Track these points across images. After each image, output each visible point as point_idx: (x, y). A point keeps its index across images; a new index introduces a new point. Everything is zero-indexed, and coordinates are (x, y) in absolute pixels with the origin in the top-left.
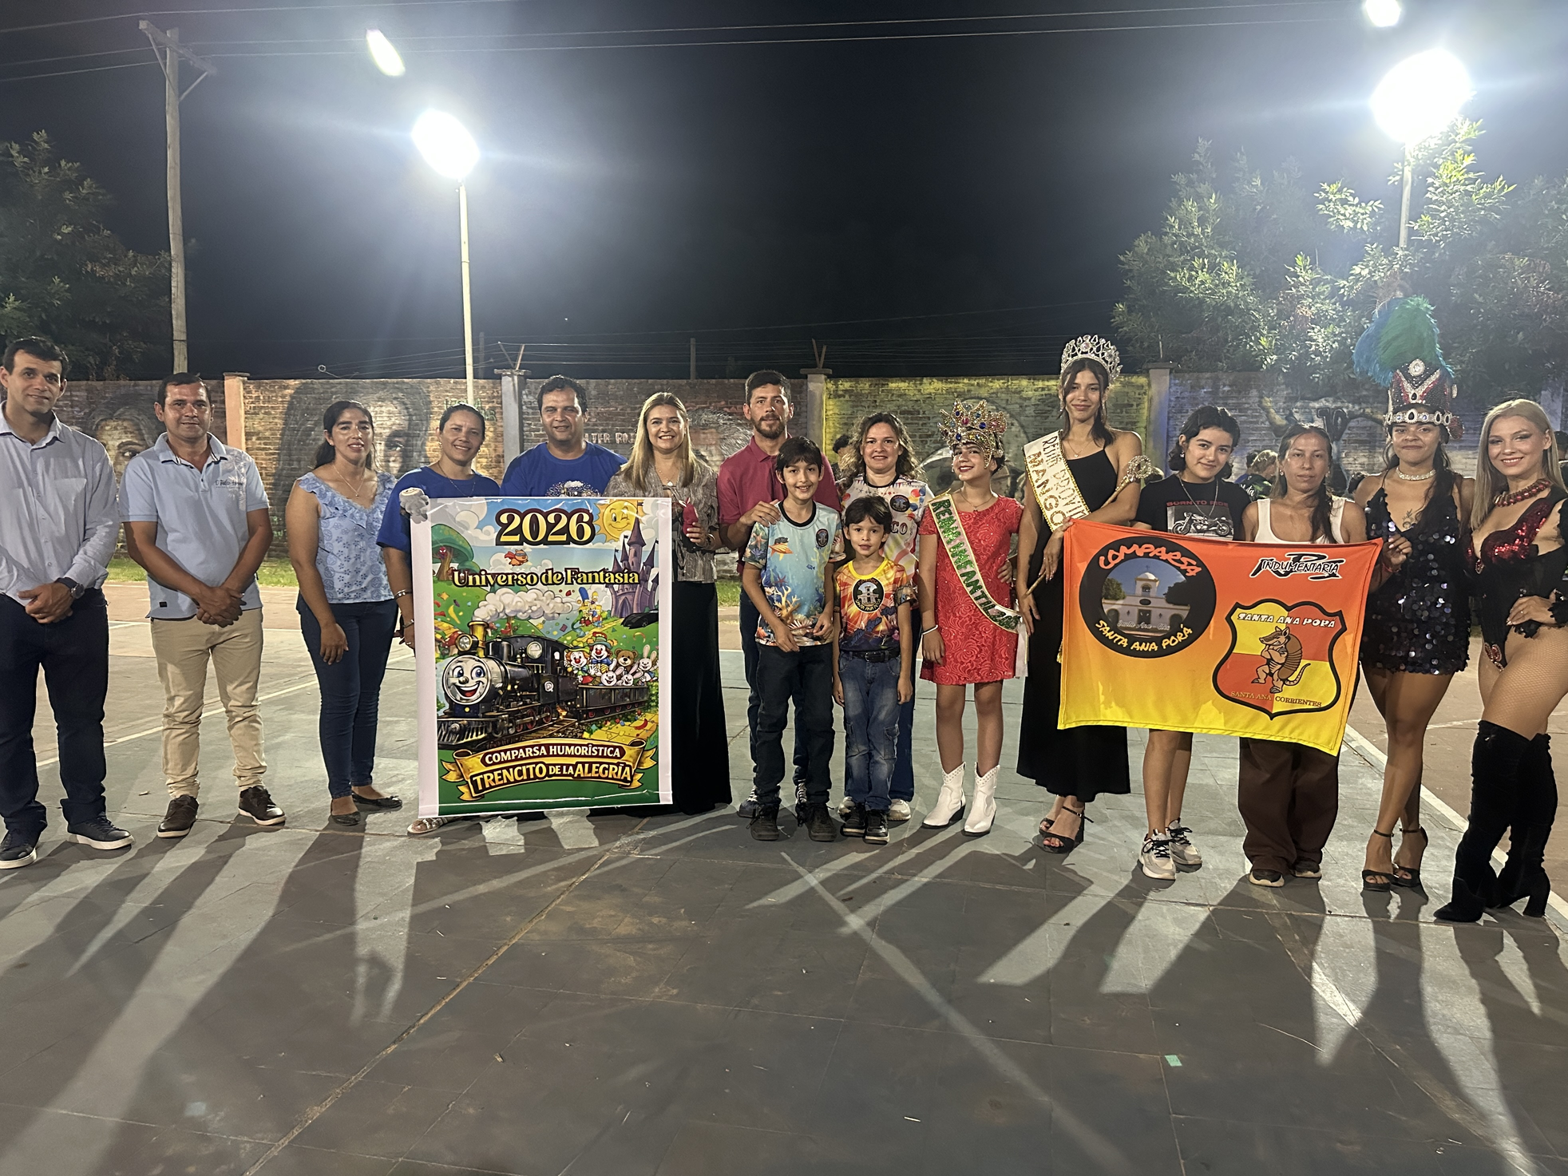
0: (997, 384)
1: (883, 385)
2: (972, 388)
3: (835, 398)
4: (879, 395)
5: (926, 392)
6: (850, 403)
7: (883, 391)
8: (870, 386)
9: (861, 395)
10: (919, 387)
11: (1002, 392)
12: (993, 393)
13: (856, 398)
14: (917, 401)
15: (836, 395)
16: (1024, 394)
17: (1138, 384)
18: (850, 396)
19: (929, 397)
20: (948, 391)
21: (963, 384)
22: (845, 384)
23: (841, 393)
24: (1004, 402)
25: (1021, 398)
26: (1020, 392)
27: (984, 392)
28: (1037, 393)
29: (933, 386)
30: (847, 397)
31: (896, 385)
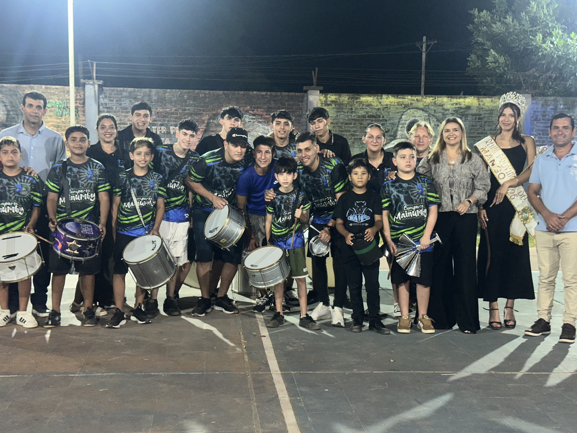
0: (428, 100)
2: (413, 102)
4: (354, 105)
5: (385, 104)
6: (335, 110)
7: (357, 102)
9: (343, 104)
10: (380, 100)
11: (432, 105)
12: (426, 106)
13: (339, 107)
14: (379, 109)
15: (326, 104)
16: (445, 107)
18: (335, 105)
19: (387, 107)
20: (399, 104)
21: (408, 99)
22: (332, 97)
23: (329, 103)
29: (388, 100)
31: (365, 99)
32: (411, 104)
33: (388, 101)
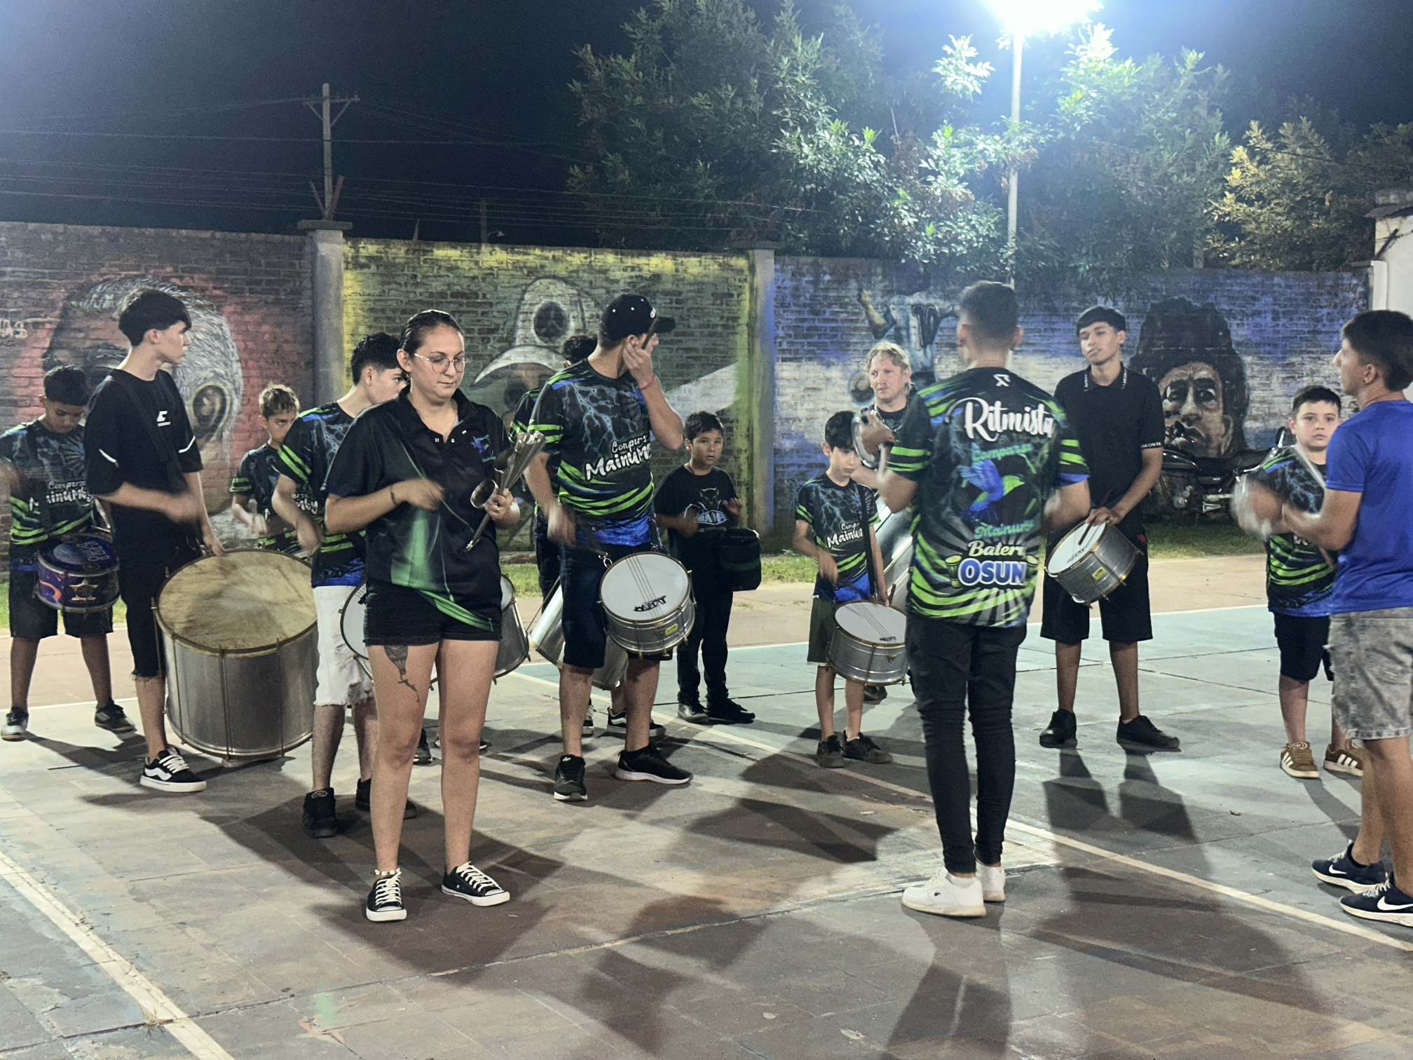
0: (577, 259)
1: (425, 252)
2: (545, 262)
3: (356, 268)
4: (421, 267)
5: (486, 265)
6: (378, 278)
7: (425, 261)
8: (407, 252)
9: (395, 265)
10: (476, 257)
11: (584, 271)
12: (572, 272)
13: (386, 270)
14: (474, 278)
15: (355, 264)
16: (612, 275)
17: (738, 267)
18: (378, 267)
19: (490, 274)
20: (516, 266)
21: (534, 256)
22: (369, 248)
23: (363, 260)
24: (587, 285)
25: (607, 279)
26: (605, 272)
27: (561, 270)
28: (626, 274)
30: (373, 268)
31: (445, 253)
32: (542, 267)
33: (493, 258)
